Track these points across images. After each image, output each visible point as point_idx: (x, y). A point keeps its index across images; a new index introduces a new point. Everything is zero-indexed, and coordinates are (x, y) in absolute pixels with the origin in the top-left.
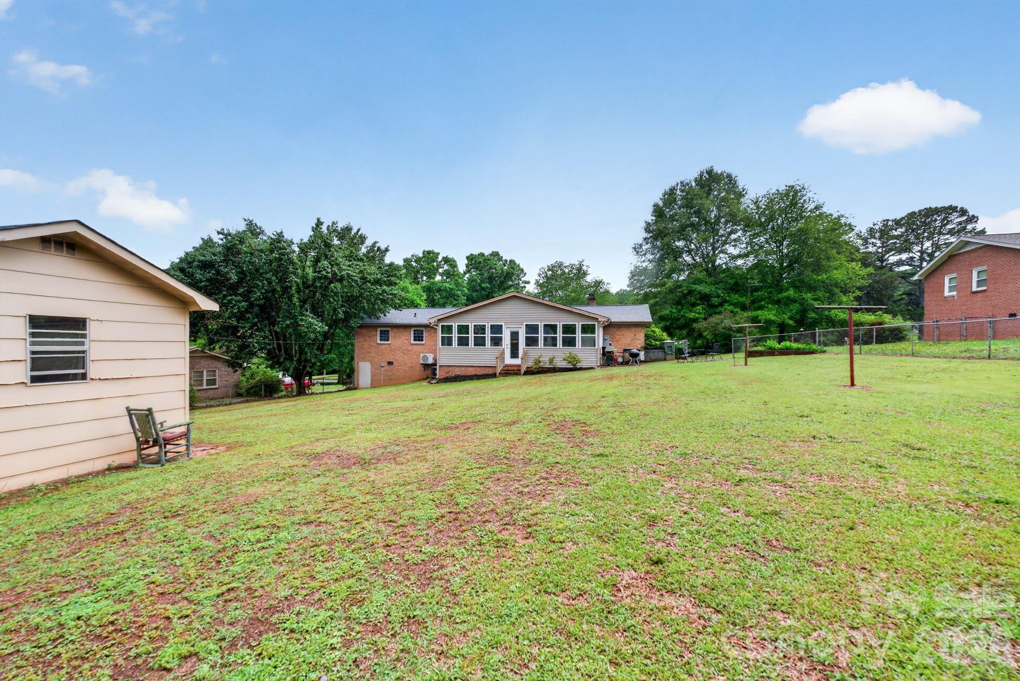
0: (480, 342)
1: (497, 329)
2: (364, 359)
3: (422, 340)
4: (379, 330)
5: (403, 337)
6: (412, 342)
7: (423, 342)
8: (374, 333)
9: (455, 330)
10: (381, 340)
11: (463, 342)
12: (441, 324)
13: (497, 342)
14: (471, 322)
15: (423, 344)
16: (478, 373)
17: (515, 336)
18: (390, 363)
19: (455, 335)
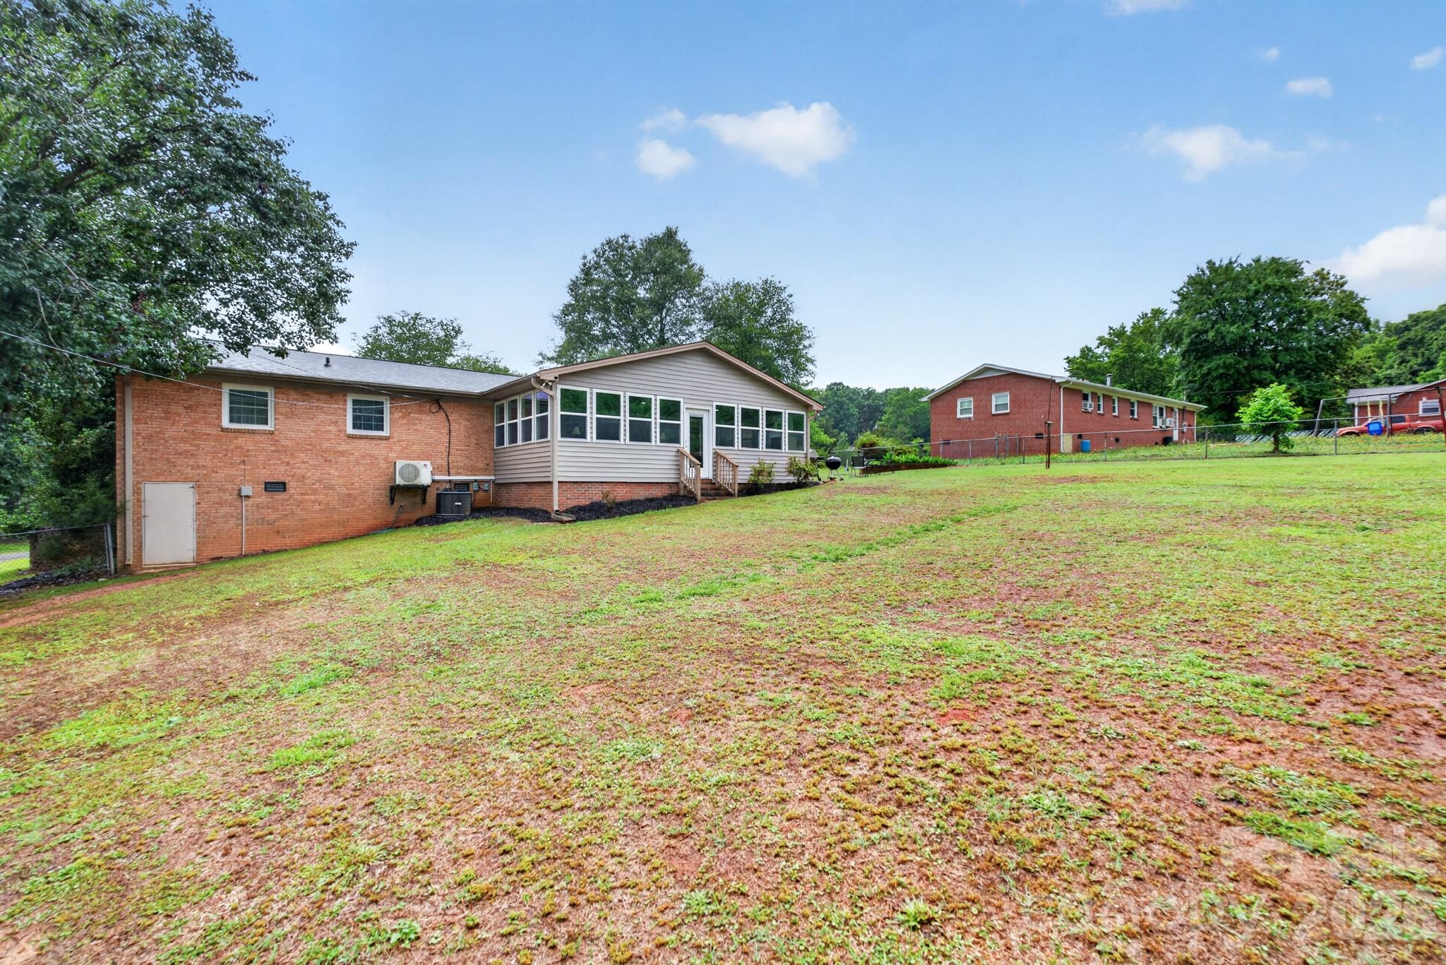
0: (640, 433)
1: (671, 409)
2: (167, 474)
3: (381, 429)
4: (226, 389)
5: (322, 417)
6: (350, 430)
7: (385, 433)
8: (206, 398)
9: (591, 404)
10: (232, 420)
11: (608, 431)
12: (560, 387)
13: (671, 435)
14: (625, 388)
15: (387, 438)
16: (636, 497)
17: (696, 425)
18: (274, 487)
19: (592, 416)
